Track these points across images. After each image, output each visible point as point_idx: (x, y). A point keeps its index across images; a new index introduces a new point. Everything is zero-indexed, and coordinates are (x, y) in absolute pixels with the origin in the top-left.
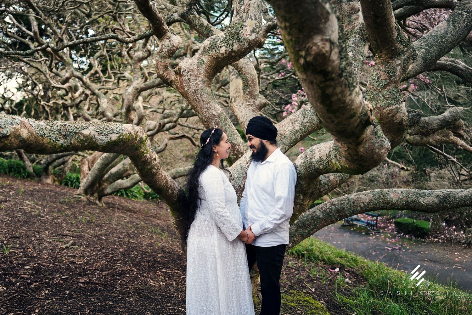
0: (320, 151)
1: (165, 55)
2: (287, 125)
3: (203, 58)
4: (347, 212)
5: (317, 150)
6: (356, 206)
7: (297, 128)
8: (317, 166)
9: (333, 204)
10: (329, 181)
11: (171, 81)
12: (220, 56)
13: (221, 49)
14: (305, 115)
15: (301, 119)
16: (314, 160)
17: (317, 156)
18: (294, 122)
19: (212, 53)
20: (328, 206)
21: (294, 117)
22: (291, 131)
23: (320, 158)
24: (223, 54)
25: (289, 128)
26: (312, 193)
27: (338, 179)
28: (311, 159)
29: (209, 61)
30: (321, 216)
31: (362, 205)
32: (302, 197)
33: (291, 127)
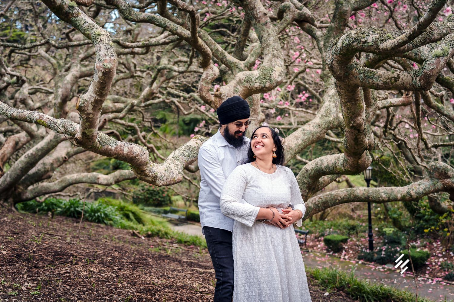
0: (327, 160)
1: (209, 82)
2: (293, 140)
3: (238, 87)
4: (329, 204)
5: (325, 160)
6: (336, 200)
7: (300, 143)
8: (324, 170)
9: (320, 198)
10: (324, 181)
11: (211, 102)
12: (254, 88)
13: (256, 84)
14: (305, 133)
15: (302, 136)
16: (323, 166)
17: (325, 164)
18: (297, 138)
19: (248, 85)
20: (317, 199)
21: (297, 135)
22: (296, 144)
23: (328, 165)
24: (257, 88)
25: (295, 143)
26: (314, 189)
27: (329, 179)
28: (321, 165)
29: (244, 90)
30: (312, 207)
31: (340, 198)
32: (307, 191)
33: (296, 142)
